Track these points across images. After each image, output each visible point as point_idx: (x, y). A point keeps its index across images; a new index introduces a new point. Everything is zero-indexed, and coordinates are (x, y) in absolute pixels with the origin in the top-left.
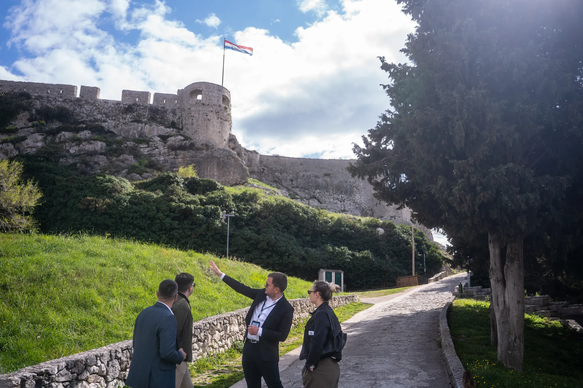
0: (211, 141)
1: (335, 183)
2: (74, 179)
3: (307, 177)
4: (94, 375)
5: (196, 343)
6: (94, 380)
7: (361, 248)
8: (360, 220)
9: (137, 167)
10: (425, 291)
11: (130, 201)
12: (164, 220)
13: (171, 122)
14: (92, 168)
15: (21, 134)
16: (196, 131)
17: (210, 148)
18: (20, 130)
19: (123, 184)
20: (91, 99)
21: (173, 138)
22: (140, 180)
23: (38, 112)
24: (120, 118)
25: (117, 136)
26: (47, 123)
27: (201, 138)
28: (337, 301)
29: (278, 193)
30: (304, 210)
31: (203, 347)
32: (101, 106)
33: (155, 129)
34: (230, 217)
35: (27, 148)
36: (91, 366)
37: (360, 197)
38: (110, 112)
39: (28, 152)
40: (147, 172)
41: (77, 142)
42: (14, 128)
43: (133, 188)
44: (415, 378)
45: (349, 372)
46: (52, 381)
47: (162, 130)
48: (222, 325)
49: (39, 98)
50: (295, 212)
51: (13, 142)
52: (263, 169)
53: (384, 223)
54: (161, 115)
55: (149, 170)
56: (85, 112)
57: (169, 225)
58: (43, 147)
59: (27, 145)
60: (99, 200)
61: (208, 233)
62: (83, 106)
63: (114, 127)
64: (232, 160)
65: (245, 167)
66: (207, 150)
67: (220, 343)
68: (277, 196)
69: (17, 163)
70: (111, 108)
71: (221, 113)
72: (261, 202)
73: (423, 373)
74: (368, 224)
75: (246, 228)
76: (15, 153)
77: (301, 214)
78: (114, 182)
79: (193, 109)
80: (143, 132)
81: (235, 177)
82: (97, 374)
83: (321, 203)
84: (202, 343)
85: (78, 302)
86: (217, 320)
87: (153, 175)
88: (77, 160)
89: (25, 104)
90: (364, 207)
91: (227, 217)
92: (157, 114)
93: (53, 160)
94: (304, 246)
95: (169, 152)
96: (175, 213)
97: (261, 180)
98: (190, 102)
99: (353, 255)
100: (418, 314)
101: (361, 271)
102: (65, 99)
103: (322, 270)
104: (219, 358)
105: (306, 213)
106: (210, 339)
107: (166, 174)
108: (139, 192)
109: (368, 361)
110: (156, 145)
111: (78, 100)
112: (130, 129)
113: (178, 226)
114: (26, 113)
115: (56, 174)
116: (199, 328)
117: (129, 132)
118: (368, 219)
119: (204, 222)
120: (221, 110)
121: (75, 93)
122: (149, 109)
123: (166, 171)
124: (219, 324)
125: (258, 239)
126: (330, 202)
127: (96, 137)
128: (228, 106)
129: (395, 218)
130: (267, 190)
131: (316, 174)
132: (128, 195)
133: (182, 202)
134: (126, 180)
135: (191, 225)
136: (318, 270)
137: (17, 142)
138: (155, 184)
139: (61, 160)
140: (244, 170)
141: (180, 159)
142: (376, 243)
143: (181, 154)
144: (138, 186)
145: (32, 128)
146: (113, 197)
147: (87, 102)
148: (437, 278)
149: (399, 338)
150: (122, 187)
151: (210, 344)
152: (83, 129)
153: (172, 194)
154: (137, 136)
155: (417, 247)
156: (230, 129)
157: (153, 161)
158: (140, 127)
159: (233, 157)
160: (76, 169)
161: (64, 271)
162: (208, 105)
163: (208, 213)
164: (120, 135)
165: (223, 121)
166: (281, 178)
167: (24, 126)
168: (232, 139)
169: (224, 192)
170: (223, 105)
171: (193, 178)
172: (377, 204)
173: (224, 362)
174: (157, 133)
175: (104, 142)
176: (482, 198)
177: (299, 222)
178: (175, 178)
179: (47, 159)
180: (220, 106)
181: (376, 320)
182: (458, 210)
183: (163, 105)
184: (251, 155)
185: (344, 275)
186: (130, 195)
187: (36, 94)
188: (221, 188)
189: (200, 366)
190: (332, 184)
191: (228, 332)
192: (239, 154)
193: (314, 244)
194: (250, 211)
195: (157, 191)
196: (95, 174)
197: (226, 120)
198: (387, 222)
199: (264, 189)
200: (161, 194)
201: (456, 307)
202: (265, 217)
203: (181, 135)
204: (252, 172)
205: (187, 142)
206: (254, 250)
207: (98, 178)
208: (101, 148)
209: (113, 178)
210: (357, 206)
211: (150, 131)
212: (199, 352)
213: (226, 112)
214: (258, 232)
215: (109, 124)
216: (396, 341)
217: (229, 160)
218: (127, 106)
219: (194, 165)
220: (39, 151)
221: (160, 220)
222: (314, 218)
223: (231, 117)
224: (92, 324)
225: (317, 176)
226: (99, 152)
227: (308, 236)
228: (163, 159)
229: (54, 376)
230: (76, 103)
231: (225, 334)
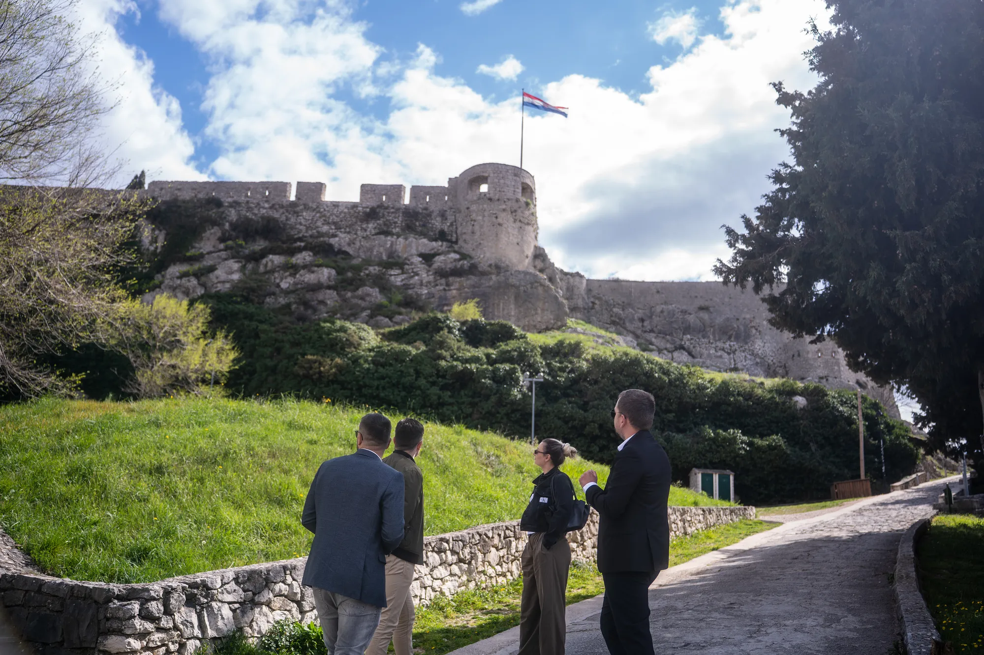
0: (504, 259)
1: (717, 321)
2: (286, 328)
3: (669, 312)
4: (281, 598)
5: (455, 563)
6: (281, 607)
7: (765, 432)
8: (762, 383)
9: (386, 307)
10: (882, 504)
11: (374, 362)
12: (428, 389)
13: (439, 232)
14: (315, 310)
15: (208, 262)
16: (480, 244)
17: (503, 270)
18: (206, 256)
19: (363, 334)
20: (313, 202)
21: (442, 258)
22: (390, 327)
23: (234, 226)
24: (357, 230)
25: (354, 258)
26: (246, 243)
27: (488, 255)
28: (714, 514)
29: (618, 342)
30: (664, 369)
31: (469, 572)
32: (328, 211)
33: (414, 245)
34: (536, 383)
35: (217, 283)
36: (275, 583)
37: (762, 345)
38: (341, 221)
39: (218, 289)
40: (400, 314)
41: (291, 271)
42: (197, 253)
43: (379, 340)
44: (833, 626)
45: (715, 615)
46: (213, 600)
47: (425, 245)
48: (502, 538)
49: (234, 204)
50: (647, 372)
51: (197, 275)
52: (593, 303)
53: (806, 389)
54: (421, 220)
55: (403, 310)
56: (304, 223)
57: (435, 398)
58: (240, 281)
59: (217, 278)
60: (325, 361)
61: (500, 410)
62: (300, 214)
63: (349, 245)
64: (540, 289)
65: (561, 299)
66: (498, 274)
67: (498, 568)
68: (616, 347)
69: (202, 306)
70: (343, 215)
71: (519, 212)
72: (589, 357)
73: (851, 618)
74: (776, 390)
75: (563, 400)
76: (200, 291)
77: (656, 375)
78: (349, 332)
79: (474, 207)
80: (394, 249)
81: (545, 317)
82: (286, 597)
83: (693, 357)
84: (467, 566)
85: (269, 495)
86: (492, 530)
87: (410, 319)
88: (292, 298)
89: (213, 215)
90: (770, 361)
91: (531, 382)
92: (417, 220)
93: (256, 300)
94: (663, 430)
95: (436, 281)
96: (446, 379)
97: (589, 321)
98: (469, 197)
99: (750, 444)
100: (861, 538)
101: (766, 472)
102: (273, 205)
103: (695, 470)
104: (496, 592)
105: (666, 373)
106: (480, 559)
107: (431, 315)
108: (388, 346)
109: (753, 600)
110: (415, 270)
111: (293, 204)
112: (374, 246)
113: (451, 400)
114: (216, 228)
115: (261, 322)
116: (461, 540)
117: (372, 252)
118: (777, 381)
119: (495, 391)
120: (520, 207)
121: (288, 194)
122: (403, 213)
123: (432, 310)
124: (496, 537)
125: (585, 418)
126: (709, 355)
127: (321, 261)
128: (532, 199)
129: (827, 380)
130: (599, 337)
131: (684, 307)
132: (370, 350)
133: (457, 359)
134: (365, 326)
135: (473, 397)
136: (689, 470)
137: (202, 275)
138: (413, 333)
139: (268, 300)
140: (560, 305)
141: (454, 292)
142: (791, 423)
143: (456, 281)
144: (386, 337)
145: (224, 253)
146: (346, 355)
147: (306, 207)
148: (907, 483)
149: (819, 569)
150: (360, 339)
151: (481, 569)
152: (300, 250)
153: (441, 348)
154: (385, 258)
155: (868, 428)
156: (536, 238)
157: (411, 296)
158: (389, 243)
159: (542, 285)
160: (291, 313)
161: (249, 449)
162: (498, 200)
163: (500, 376)
164: (359, 256)
165: (523, 225)
166: (623, 316)
167: (212, 249)
168: (540, 255)
169: (527, 343)
170: (523, 199)
171: (475, 321)
172: (793, 356)
173: (505, 600)
174: (417, 249)
175: (334, 268)
176: (953, 295)
177: (654, 389)
178: (445, 321)
179: (247, 299)
180: (517, 201)
181: (783, 545)
182: (908, 321)
183: (425, 205)
184: (571, 280)
185: (735, 480)
186: (374, 351)
187: (230, 200)
188: (521, 335)
189: (461, 602)
190: (713, 324)
191: (513, 551)
192: (551, 279)
193: (681, 426)
194: (569, 372)
195: (417, 344)
196: (319, 319)
197: (528, 224)
198: (812, 386)
199: (594, 335)
200: (423, 348)
201: (937, 527)
202: (596, 382)
203: (455, 252)
204: (574, 309)
205: (465, 262)
206: (577, 438)
207: (322, 324)
208: (329, 278)
209: (348, 324)
210: (758, 360)
211: (405, 247)
212: (460, 580)
213: (529, 210)
214: (584, 407)
215: (340, 240)
216: (812, 574)
217: (535, 290)
218: (368, 210)
219: (478, 300)
220: (235, 286)
221: (421, 390)
222: (679, 382)
223: (536, 218)
224: (288, 527)
225: (686, 312)
226: (325, 284)
227: (670, 411)
228: (426, 291)
229: (215, 592)
230: (290, 209)
231: (508, 554)
